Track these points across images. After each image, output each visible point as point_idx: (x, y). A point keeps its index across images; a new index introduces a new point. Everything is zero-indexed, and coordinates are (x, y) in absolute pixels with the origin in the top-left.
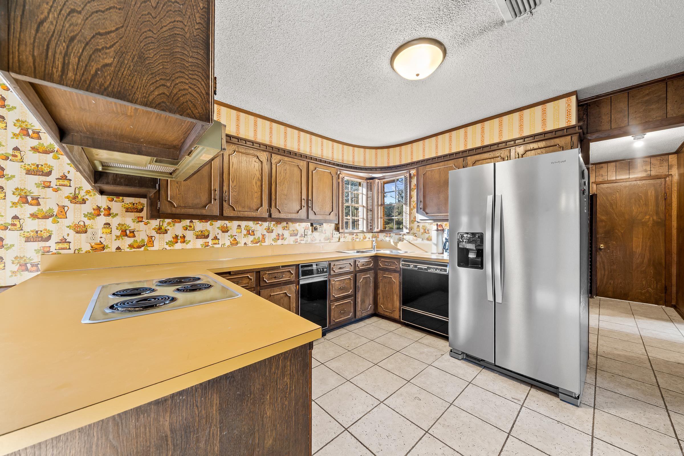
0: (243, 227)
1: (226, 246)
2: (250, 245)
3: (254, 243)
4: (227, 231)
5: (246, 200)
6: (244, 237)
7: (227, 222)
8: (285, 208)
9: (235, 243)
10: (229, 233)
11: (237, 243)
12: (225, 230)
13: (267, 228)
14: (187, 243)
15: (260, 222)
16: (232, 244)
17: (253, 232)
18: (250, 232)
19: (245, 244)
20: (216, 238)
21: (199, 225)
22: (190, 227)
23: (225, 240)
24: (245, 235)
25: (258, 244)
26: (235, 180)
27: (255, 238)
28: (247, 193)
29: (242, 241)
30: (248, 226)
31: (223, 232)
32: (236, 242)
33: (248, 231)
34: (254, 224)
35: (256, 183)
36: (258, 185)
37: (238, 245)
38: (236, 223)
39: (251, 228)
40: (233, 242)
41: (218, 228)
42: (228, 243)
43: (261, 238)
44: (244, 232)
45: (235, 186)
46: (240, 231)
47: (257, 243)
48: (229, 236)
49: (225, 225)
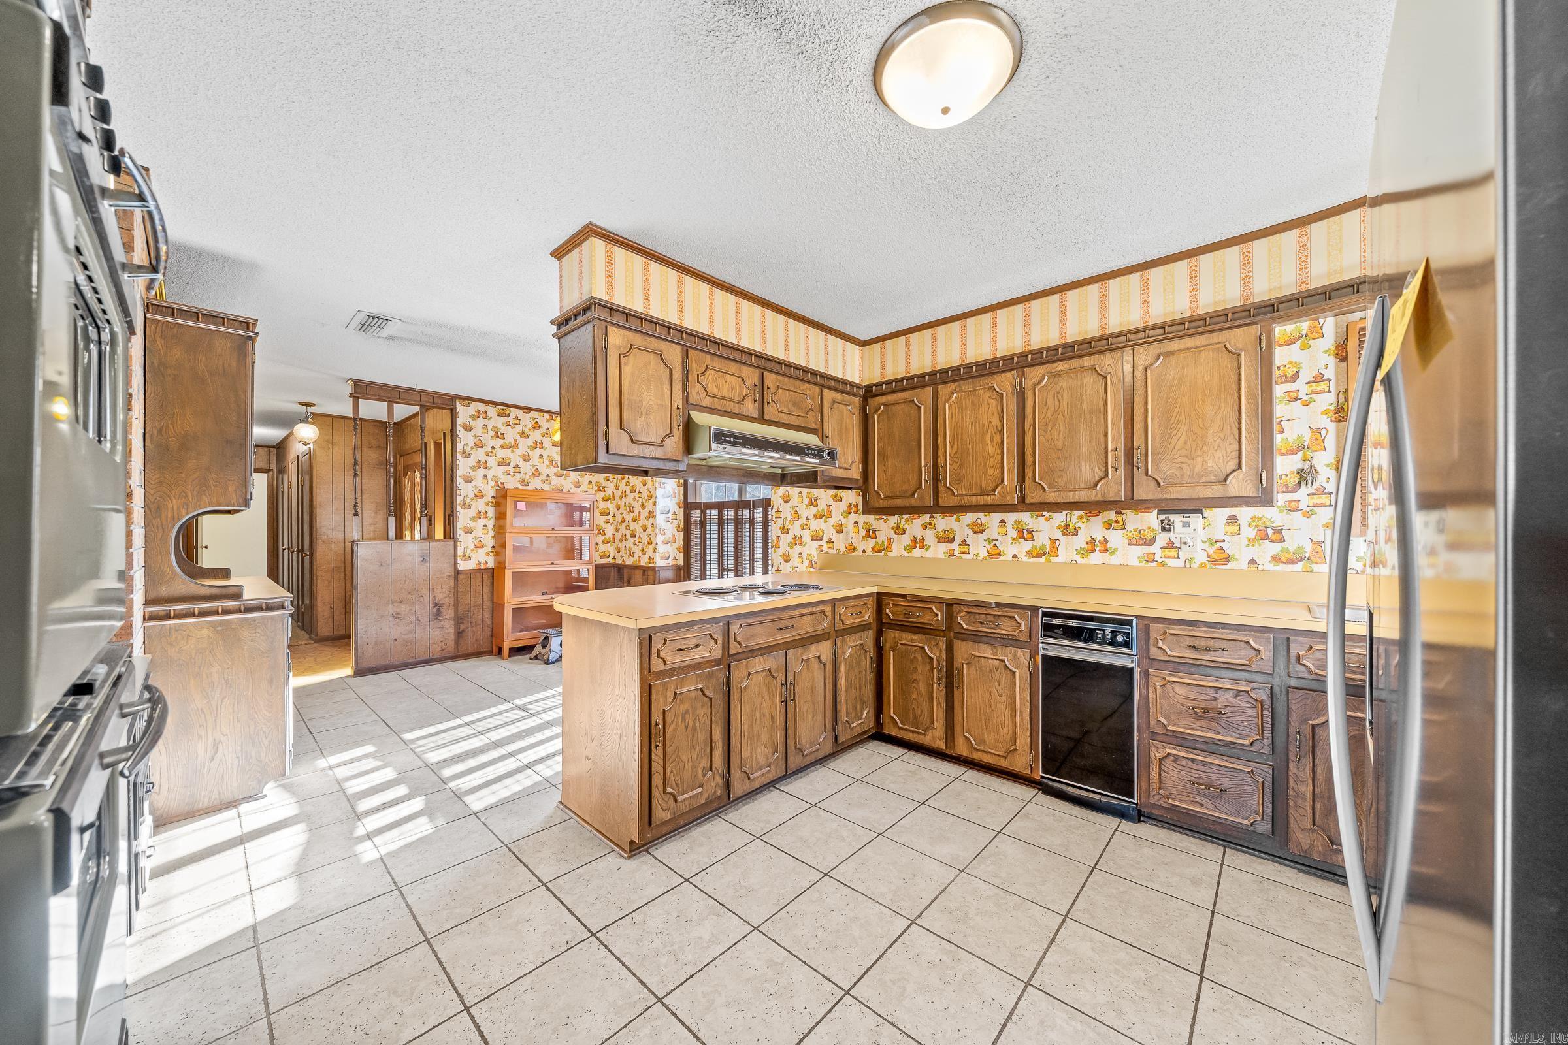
0: (1010, 524)
1: (981, 558)
2: (1025, 559)
3: (1033, 557)
4: (982, 532)
5: (974, 474)
6: (1012, 543)
7: (981, 515)
8: (1059, 480)
9: (995, 553)
10: (985, 536)
11: (999, 554)
12: (978, 530)
13: (1062, 524)
14: (927, 550)
15: (1045, 513)
16: (990, 555)
17: (1031, 533)
18: (1024, 534)
19: (1015, 556)
20: (964, 543)
21: (942, 522)
22: (930, 524)
23: (979, 547)
24: (1014, 539)
25: (1043, 559)
26: (956, 443)
27: (1034, 547)
28: (976, 460)
29: (1009, 550)
30: (1019, 522)
31: (976, 533)
32: (998, 551)
33: (1021, 531)
34: (1032, 517)
35: (992, 439)
36: (995, 441)
37: (1002, 558)
38: (997, 517)
39: (1027, 526)
40: (992, 552)
41: (967, 526)
42: (983, 553)
43: (1048, 547)
44: (1013, 533)
45: (956, 453)
46: (1004, 530)
47: (1039, 556)
48: (985, 541)
49: (979, 521)
